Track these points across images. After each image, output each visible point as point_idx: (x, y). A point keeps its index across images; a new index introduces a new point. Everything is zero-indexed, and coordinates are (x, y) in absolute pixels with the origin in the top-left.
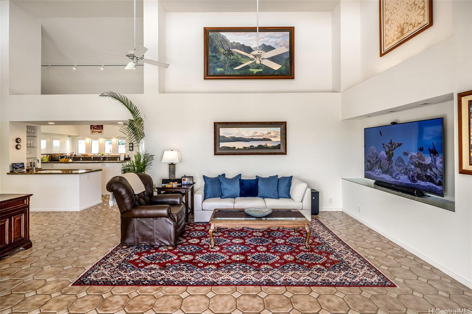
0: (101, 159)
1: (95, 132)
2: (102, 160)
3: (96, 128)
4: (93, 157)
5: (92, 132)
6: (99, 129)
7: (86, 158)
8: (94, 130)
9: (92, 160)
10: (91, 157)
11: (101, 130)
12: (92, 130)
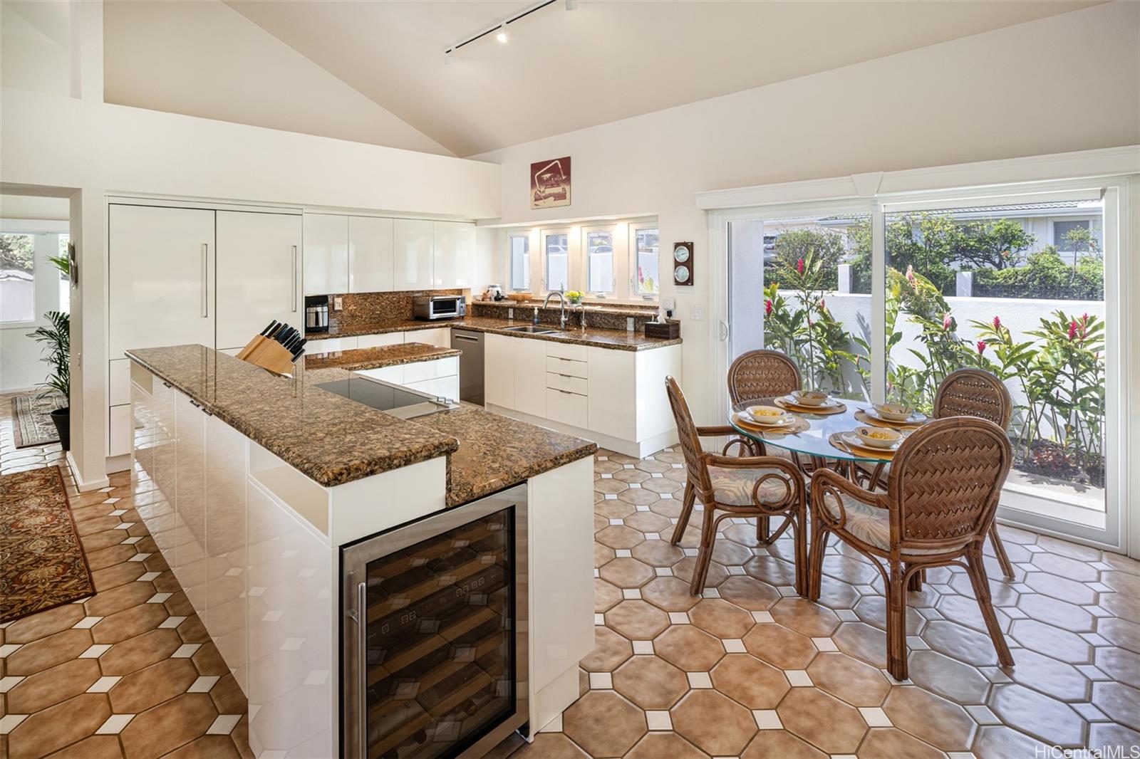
0: (563, 319)
1: (546, 198)
2: (566, 323)
3: (547, 180)
4: (540, 310)
5: (536, 200)
6: (558, 185)
7: (523, 309)
8: (542, 189)
9: (536, 320)
10: (533, 309)
11: (563, 189)
12: (535, 190)
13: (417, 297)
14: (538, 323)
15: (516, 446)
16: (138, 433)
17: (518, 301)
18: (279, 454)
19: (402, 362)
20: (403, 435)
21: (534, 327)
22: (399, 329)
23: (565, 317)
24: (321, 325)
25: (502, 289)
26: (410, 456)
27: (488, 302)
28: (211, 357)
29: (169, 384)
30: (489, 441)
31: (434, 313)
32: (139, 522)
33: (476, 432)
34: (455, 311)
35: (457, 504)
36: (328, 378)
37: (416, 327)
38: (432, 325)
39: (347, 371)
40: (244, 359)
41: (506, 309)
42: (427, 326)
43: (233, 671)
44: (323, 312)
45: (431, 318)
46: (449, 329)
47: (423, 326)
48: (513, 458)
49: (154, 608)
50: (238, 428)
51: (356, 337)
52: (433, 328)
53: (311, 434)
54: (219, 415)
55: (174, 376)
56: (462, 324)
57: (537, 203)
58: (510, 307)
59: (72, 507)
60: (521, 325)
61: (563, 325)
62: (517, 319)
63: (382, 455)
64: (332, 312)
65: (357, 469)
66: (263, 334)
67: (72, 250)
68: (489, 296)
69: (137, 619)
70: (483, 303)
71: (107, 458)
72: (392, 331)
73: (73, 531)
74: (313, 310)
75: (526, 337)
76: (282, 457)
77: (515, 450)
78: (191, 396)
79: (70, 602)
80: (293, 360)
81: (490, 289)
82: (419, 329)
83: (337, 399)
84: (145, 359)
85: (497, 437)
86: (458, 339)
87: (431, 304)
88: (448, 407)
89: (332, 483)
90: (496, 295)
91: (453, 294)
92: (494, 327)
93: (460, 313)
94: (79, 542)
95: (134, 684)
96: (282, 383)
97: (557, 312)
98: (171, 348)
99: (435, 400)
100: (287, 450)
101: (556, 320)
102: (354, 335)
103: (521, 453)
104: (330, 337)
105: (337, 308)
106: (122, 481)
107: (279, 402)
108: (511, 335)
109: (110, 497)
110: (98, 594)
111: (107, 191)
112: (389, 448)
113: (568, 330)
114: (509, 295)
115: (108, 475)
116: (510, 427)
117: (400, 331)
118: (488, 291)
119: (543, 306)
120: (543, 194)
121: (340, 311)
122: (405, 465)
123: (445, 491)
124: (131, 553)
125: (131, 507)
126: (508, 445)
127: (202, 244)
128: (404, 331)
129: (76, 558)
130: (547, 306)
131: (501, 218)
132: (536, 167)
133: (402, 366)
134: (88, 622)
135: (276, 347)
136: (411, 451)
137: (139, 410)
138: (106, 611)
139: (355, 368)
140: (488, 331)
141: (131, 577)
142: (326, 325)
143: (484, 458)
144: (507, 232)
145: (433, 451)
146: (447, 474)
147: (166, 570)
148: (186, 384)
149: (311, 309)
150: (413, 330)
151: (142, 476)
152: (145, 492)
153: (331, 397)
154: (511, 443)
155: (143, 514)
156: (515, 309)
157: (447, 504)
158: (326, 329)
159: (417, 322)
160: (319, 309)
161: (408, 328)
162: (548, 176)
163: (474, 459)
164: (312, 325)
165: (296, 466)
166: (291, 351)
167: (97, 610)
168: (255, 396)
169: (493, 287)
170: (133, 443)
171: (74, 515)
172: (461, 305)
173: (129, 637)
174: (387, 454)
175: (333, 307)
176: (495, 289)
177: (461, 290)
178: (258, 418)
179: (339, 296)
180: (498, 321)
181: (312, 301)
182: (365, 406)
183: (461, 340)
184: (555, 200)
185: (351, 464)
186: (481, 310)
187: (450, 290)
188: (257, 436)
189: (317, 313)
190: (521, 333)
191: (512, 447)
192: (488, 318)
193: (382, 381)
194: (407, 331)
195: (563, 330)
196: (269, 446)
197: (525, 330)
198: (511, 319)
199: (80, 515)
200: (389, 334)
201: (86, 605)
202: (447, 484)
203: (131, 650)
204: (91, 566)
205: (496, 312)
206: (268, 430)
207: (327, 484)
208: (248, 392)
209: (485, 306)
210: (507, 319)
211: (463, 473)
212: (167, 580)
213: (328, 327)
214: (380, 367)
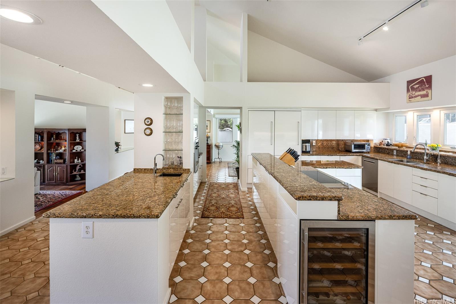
0: (425, 157)
1: (416, 97)
2: (427, 160)
3: (417, 88)
4: (411, 152)
5: (409, 99)
6: (423, 90)
7: (402, 151)
8: (414, 93)
9: (409, 157)
10: (407, 151)
11: (426, 92)
12: (409, 93)
13: (347, 142)
14: (410, 158)
15: (373, 207)
16: (254, 178)
17: (399, 147)
18: (285, 188)
19: (335, 167)
20: (323, 191)
21: (407, 160)
22: (338, 154)
23: (427, 157)
24: (307, 150)
25: (391, 141)
26: (324, 198)
27: (382, 146)
28: (273, 158)
29: (261, 164)
30: (362, 202)
31: (354, 149)
32: (254, 203)
33: (357, 198)
34: (364, 149)
35: (342, 219)
36: (306, 169)
37: (345, 154)
38: (353, 154)
39: (314, 168)
40: (281, 159)
41: (392, 150)
42: (350, 154)
43: (275, 252)
44: (308, 146)
45: (353, 151)
46: (361, 157)
47: (348, 154)
48: (370, 211)
49: (257, 227)
50: (276, 179)
51: (320, 156)
52: (353, 155)
53: (294, 185)
54: (271, 175)
55: (262, 162)
56: (368, 155)
57: (410, 100)
58: (394, 150)
59: (240, 194)
60: (400, 158)
61: (425, 161)
62: (398, 155)
63: (314, 195)
64: (312, 146)
65: (305, 197)
66: (286, 152)
67: (240, 124)
68: (383, 143)
69: (253, 228)
70: (379, 146)
71: (247, 183)
72: (335, 155)
73: (239, 200)
74: (305, 145)
75: (401, 164)
76: (286, 189)
77: (373, 208)
78: (265, 168)
79: (239, 218)
80: (295, 162)
81: (384, 140)
82: (346, 155)
83: (305, 176)
84: (256, 156)
85: (366, 202)
86: (365, 162)
87: (353, 146)
88: (348, 187)
89: (298, 199)
90: (387, 143)
91: (364, 142)
92: (384, 158)
93: (367, 150)
94: (241, 204)
95: (251, 244)
96: (290, 168)
97: (422, 154)
98: (262, 153)
99: (344, 183)
100: (287, 187)
101: (422, 158)
102: (319, 155)
103: (375, 210)
104: (310, 155)
105: (313, 144)
106: (250, 191)
107: (288, 174)
108: (392, 162)
109: (247, 194)
110: (244, 219)
111: (248, 107)
112: (317, 194)
113: (428, 164)
114: (393, 144)
115: (247, 188)
116: (373, 200)
117: (338, 155)
118: (383, 141)
119: (412, 150)
120: (414, 95)
121: (315, 146)
122: (322, 200)
123: (337, 214)
124: (252, 211)
125: (252, 198)
126: (370, 206)
127: (271, 122)
128: (340, 155)
129: (240, 208)
130: (415, 150)
131: (390, 108)
132: (409, 82)
133: (335, 169)
134: (242, 225)
135: (290, 156)
136: (324, 196)
137: (255, 171)
138: (246, 223)
139: (317, 167)
140: (380, 160)
141: (252, 217)
142: (309, 150)
143: (357, 207)
144: (394, 114)
145: (332, 198)
146: (338, 208)
147: (260, 218)
148: (264, 165)
149: (304, 144)
150: (344, 156)
151: (255, 190)
152: (256, 196)
153: (303, 175)
154: (372, 205)
155: (255, 201)
156: (397, 151)
157: (338, 218)
158: (309, 152)
159: (346, 153)
160: (307, 144)
161: (342, 154)
162: (417, 86)
163: (353, 207)
164: (304, 150)
165: (289, 192)
166: (295, 158)
167: (244, 223)
168: (281, 171)
169: (385, 139)
170: (253, 180)
171: (240, 196)
172: (368, 147)
173: (251, 232)
174: (316, 195)
175: (312, 144)
176: (387, 141)
177: (368, 140)
178: (281, 177)
179: (314, 140)
180: (387, 155)
181: (304, 142)
182: (313, 180)
183: (367, 162)
184: (421, 98)
185: (304, 195)
186: (378, 150)
187: (363, 140)
188: (280, 182)
189: (306, 146)
190: (400, 163)
191: (371, 207)
192: (382, 153)
193: (325, 173)
194: (341, 156)
195: (425, 163)
196: (283, 186)
197: (402, 161)
198: (395, 155)
199: (241, 197)
200: (333, 156)
201: (242, 220)
202: (338, 211)
203: (251, 235)
204: (243, 211)
205: (387, 151)
206: (283, 181)
207: (296, 199)
208: (280, 169)
209: (381, 148)
210: (393, 155)
211: (347, 210)
212: (259, 221)
213: (310, 151)
214: (326, 168)
